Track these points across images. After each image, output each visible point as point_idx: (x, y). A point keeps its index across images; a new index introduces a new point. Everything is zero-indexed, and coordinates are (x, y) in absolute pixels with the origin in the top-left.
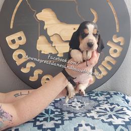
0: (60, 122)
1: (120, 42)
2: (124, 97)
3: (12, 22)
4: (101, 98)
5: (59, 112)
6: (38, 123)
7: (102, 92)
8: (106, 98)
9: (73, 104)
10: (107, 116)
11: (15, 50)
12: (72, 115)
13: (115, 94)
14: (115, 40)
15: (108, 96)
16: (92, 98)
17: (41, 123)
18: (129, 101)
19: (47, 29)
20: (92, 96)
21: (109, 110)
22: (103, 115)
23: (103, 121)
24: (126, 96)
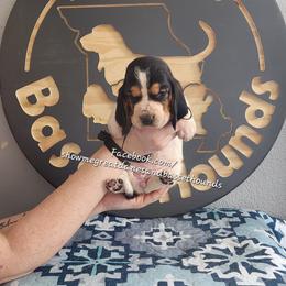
0: (118, 276)
2: (272, 225)
3: (28, 57)
4: (220, 224)
5: (121, 253)
6: (69, 278)
7: (223, 209)
8: (231, 223)
9: (156, 237)
10: (226, 267)
11: (35, 118)
13: (253, 215)
14: (257, 89)
15: (237, 219)
16: (199, 222)
17: (77, 278)
18: (282, 236)
20: (200, 218)
21: (232, 250)
22: (219, 264)
23: (215, 276)
24: (278, 221)
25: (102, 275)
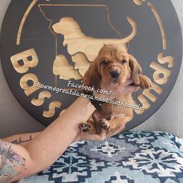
0: (85, 174)
1: (167, 64)
2: (173, 139)
3: (19, 36)
4: (142, 140)
5: (84, 160)
6: (55, 176)
7: (143, 132)
8: (149, 140)
9: (104, 149)
10: (150, 166)
12: (102, 164)
13: (162, 135)
14: (161, 61)
15: (152, 137)
16: (129, 140)
17: (60, 175)
18: (180, 145)
19: (67, 45)
20: (129, 138)
21: (152, 156)
22: (146, 164)
23: (144, 172)
24: (176, 138)
25: (75, 174)
